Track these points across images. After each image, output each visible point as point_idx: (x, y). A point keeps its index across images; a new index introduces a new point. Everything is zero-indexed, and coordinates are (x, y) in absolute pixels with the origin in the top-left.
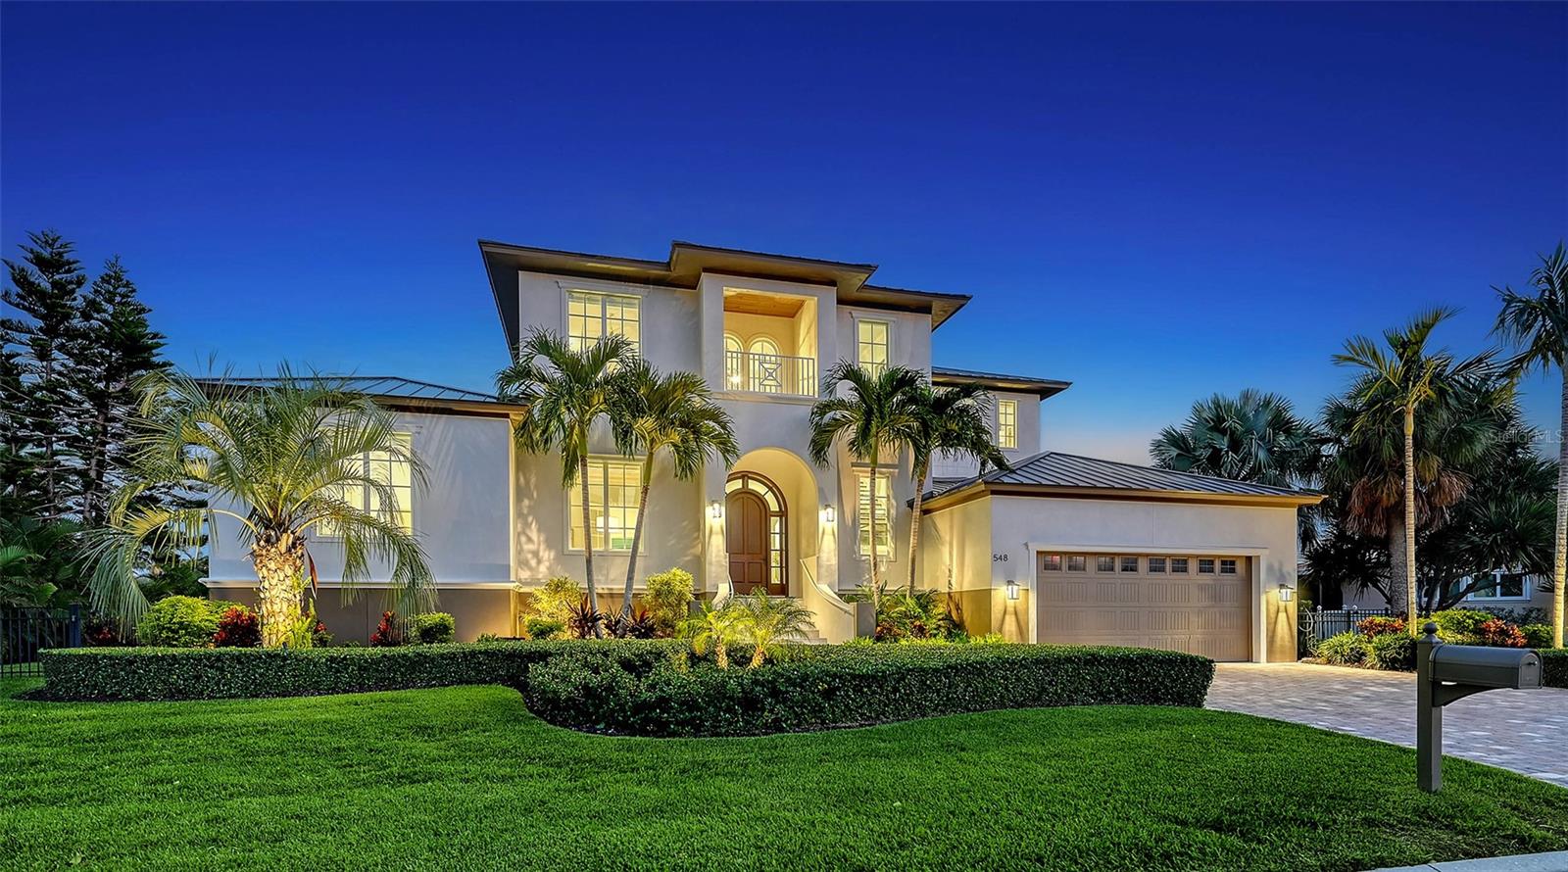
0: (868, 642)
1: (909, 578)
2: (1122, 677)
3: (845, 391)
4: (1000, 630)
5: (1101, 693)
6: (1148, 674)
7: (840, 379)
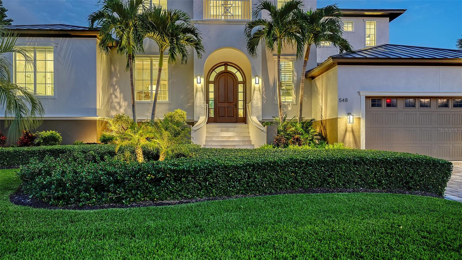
0: (270, 147)
1: (299, 113)
2: (381, 173)
3: (266, 15)
4: (343, 141)
5: (367, 184)
6: (401, 172)
7: (262, 9)
